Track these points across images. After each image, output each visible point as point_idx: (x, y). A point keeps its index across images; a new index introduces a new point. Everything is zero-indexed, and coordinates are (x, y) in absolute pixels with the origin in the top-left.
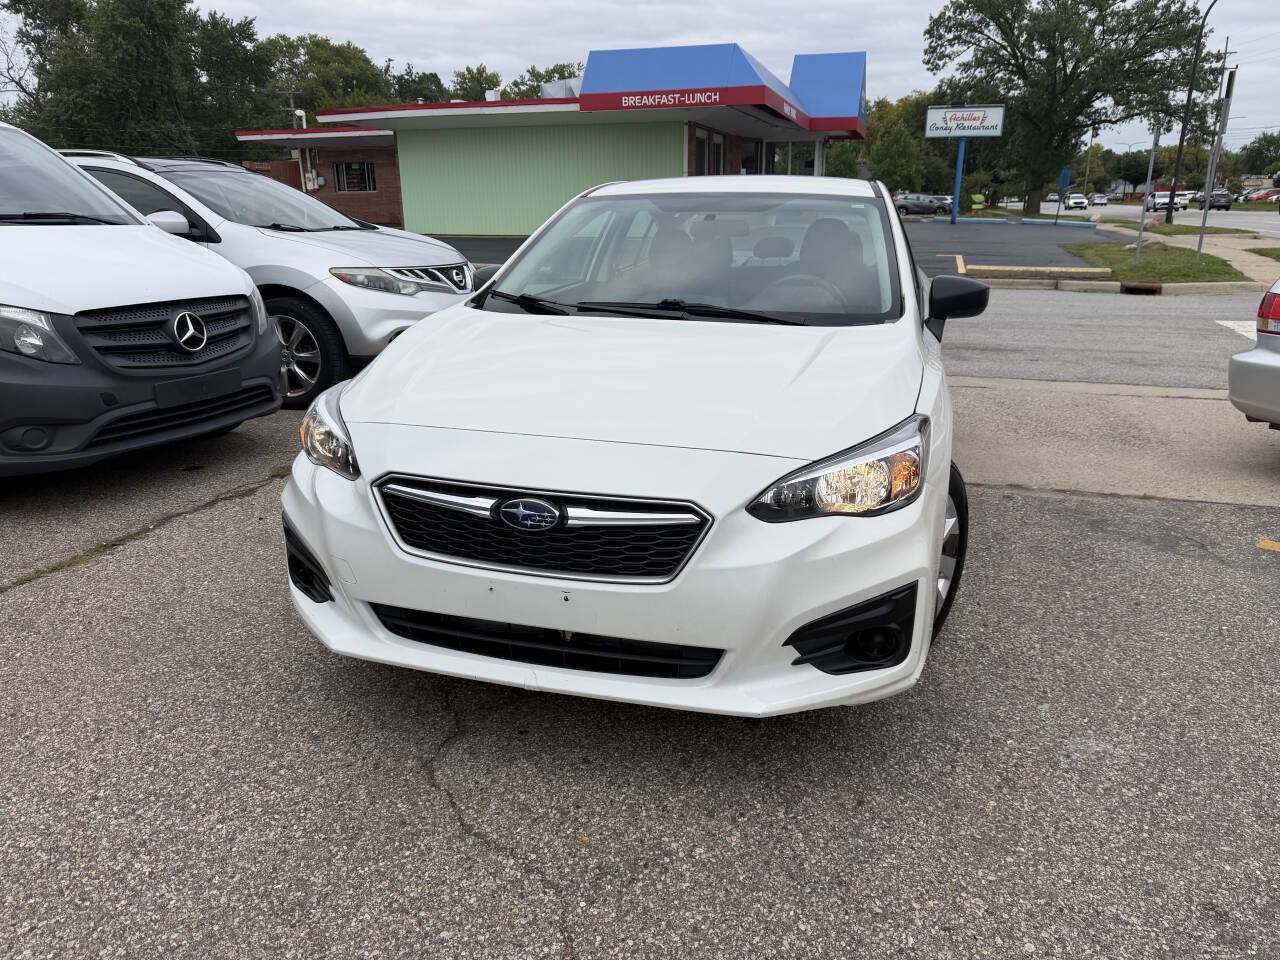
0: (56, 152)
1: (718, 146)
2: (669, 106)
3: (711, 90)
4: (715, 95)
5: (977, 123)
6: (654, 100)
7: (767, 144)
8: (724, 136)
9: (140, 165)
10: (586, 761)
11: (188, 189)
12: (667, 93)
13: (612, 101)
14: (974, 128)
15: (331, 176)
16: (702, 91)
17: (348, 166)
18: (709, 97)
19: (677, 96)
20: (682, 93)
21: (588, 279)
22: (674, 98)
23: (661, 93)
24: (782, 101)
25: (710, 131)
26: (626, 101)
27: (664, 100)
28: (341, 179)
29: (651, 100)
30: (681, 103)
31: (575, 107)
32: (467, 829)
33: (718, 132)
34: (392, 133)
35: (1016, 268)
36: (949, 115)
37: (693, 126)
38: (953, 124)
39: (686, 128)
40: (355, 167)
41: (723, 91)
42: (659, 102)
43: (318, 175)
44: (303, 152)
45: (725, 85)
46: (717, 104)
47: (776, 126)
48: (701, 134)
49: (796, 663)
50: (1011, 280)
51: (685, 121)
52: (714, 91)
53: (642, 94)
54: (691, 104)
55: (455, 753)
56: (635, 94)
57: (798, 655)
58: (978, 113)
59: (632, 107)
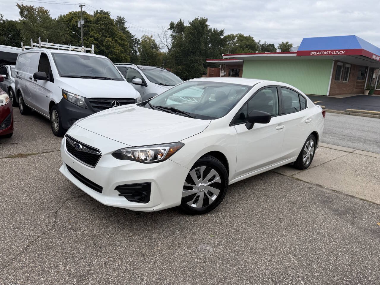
1: (348, 68)
2: (326, 55)
3: (342, 50)
4: (343, 52)
6: (321, 53)
7: (370, 68)
8: (351, 65)
9: (138, 67)
10: (93, 209)
11: (146, 74)
12: (326, 51)
13: (308, 53)
15: (228, 72)
16: (338, 50)
17: (233, 70)
18: (341, 52)
19: (329, 52)
20: (332, 51)
22: (329, 53)
23: (324, 51)
24: (372, 54)
25: (344, 63)
26: (312, 53)
27: (325, 53)
28: (230, 73)
29: (320, 53)
30: (331, 54)
31: (295, 55)
33: (348, 64)
34: (242, 61)
37: (336, 61)
39: (334, 62)
40: (235, 70)
41: (346, 51)
42: (323, 54)
43: (225, 72)
45: (347, 49)
46: (344, 54)
47: (373, 62)
48: (339, 64)
49: (119, 195)
51: (334, 60)
52: (343, 50)
53: (318, 51)
54: (334, 55)
55: (75, 200)
56: (315, 51)
57: (119, 193)
59: (314, 55)
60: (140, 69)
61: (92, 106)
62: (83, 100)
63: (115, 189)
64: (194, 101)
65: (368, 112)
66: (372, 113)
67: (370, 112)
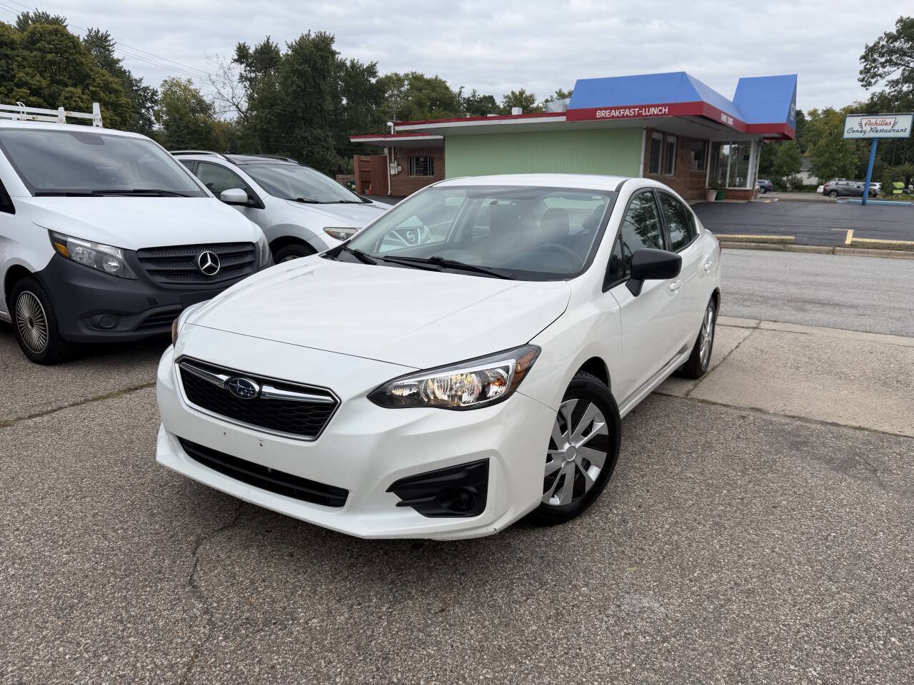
0: (169, 153)
1: (672, 145)
2: (630, 117)
3: (662, 105)
4: (665, 109)
5: (888, 128)
6: (620, 113)
7: (713, 143)
8: (678, 137)
9: (229, 160)
10: (291, 555)
12: (629, 108)
13: (590, 114)
14: (886, 131)
15: (406, 165)
16: (655, 106)
17: (418, 159)
18: (661, 110)
19: (637, 110)
20: (641, 107)
21: (448, 240)
22: (635, 111)
23: (625, 108)
24: (720, 112)
25: (665, 134)
26: (599, 114)
27: (627, 112)
28: (412, 167)
29: (617, 113)
30: (640, 115)
31: (563, 119)
32: (191, 582)
33: (672, 135)
34: (442, 137)
35: (894, 242)
36: (864, 121)
37: (650, 131)
38: (868, 128)
39: (644, 132)
40: (421, 160)
41: (671, 106)
42: (623, 114)
43: (398, 165)
44: (390, 149)
45: (672, 102)
46: (667, 115)
47: (719, 130)
48: (656, 136)
49: (399, 505)
50: (889, 251)
51: (645, 127)
52: (664, 106)
53: (611, 109)
54: (647, 116)
55: (221, 537)
56: (606, 109)
57: (399, 500)
58: (890, 119)
59: (603, 118)
60: (234, 163)
61: (148, 271)
62: (120, 256)
63: (389, 490)
64: (397, 238)
65: (735, 238)
66: (742, 238)
67: (738, 238)
